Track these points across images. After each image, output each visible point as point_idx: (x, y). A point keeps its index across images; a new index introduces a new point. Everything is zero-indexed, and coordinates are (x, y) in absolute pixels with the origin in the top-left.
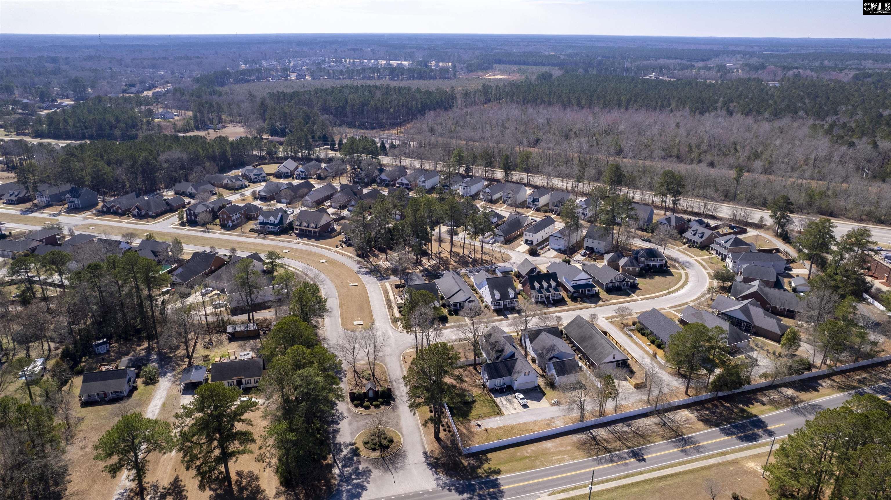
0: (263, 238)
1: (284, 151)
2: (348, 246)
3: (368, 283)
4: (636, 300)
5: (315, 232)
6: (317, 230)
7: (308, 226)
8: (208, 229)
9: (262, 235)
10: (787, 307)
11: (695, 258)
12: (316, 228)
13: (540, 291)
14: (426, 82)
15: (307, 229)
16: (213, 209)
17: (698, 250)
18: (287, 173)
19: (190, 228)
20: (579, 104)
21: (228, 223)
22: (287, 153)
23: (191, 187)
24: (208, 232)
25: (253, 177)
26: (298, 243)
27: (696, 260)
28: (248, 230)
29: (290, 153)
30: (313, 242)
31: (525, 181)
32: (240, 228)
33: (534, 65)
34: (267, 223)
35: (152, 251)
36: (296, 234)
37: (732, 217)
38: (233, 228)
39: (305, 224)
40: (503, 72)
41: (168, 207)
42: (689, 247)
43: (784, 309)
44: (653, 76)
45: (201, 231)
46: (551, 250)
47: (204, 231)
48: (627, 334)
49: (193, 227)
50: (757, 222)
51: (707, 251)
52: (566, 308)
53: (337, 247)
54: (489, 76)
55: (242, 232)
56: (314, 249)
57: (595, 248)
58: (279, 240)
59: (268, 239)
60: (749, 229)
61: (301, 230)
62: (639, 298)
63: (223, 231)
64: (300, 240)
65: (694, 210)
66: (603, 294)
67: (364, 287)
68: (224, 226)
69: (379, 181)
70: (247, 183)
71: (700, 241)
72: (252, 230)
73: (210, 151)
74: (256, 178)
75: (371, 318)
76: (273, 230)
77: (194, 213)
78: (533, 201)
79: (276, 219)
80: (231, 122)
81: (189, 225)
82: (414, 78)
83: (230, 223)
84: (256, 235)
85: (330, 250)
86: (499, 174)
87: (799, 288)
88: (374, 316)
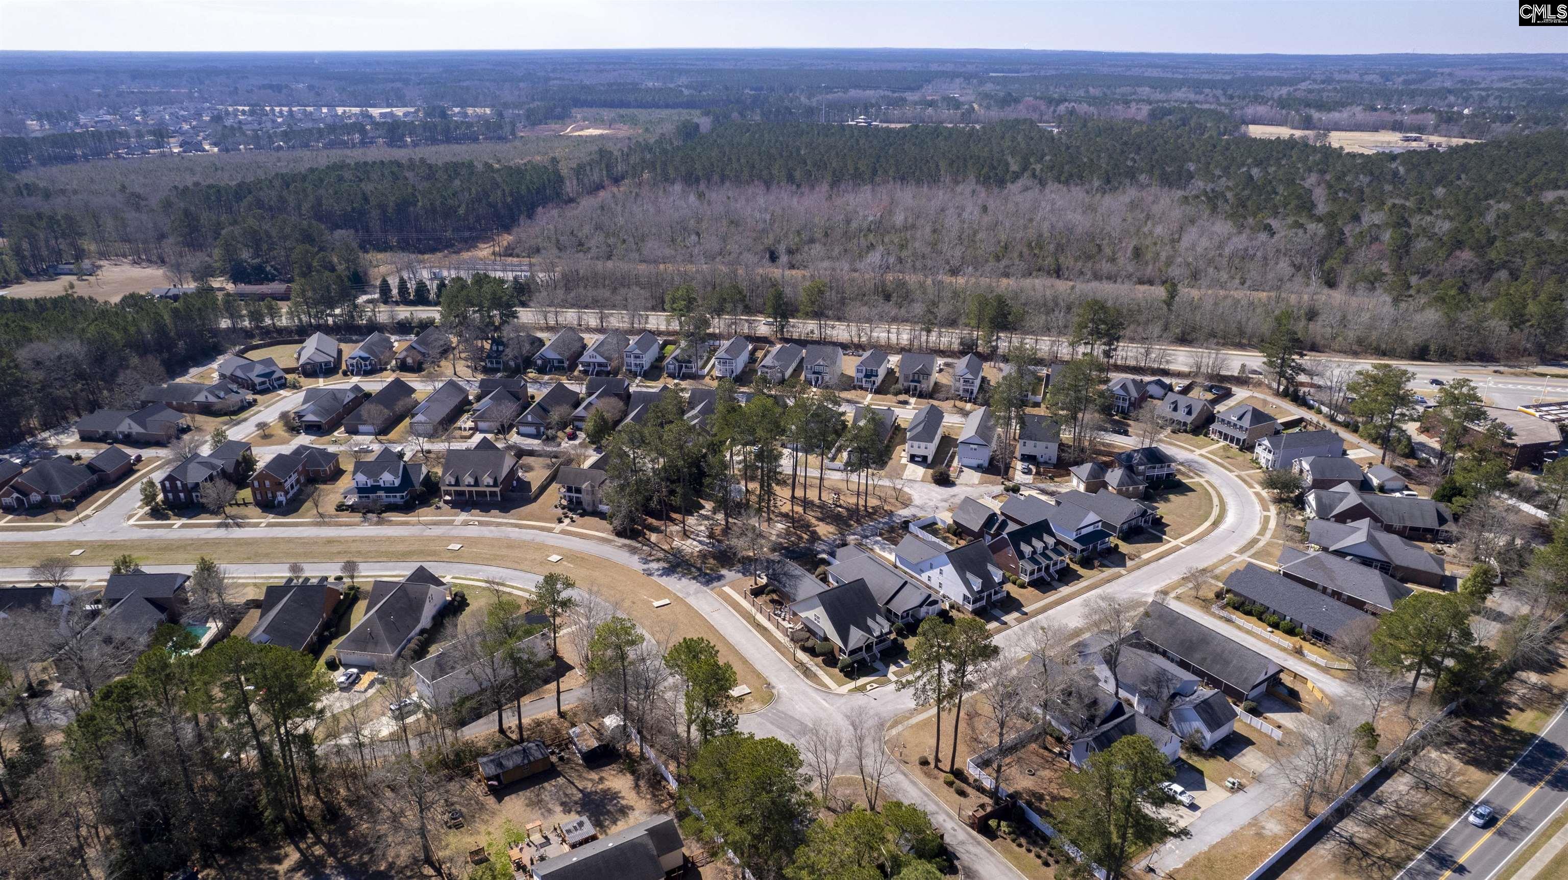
0: (378, 523)
1: (291, 313)
2: (582, 515)
3: (688, 594)
4: (1177, 548)
5: (493, 494)
6: (497, 489)
7: (477, 483)
8: (232, 518)
9: (373, 517)
10: (1409, 524)
11: (1198, 452)
12: (495, 485)
13: (1033, 560)
14: (464, 147)
15: (474, 489)
16: (223, 470)
17: (1190, 436)
18: (327, 363)
19: (184, 521)
20: (791, 179)
21: (274, 497)
22: (300, 320)
23: (128, 421)
24: (239, 525)
25: (258, 380)
26: (466, 523)
27: (1201, 455)
28: (331, 510)
29: (305, 318)
30: (495, 517)
31: (816, 336)
32: (308, 504)
33: (639, 107)
34: (375, 489)
35: (149, 600)
36: (446, 502)
37: (1194, 369)
38: (291, 507)
39: (468, 479)
40: (596, 122)
41: (95, 477)
42: (1174, 432)
43: (1405, 527)
44: (861, 120)
45: (219, 526)
46: (964, 469)
47: (227, 526)
48: (1221, 618)
49: (190, 518)
50: (1236, 374)
51: (1206, 435)
52: (1083, 584)
53: (560, 521)
54: (573, 130)
55: (321, 515)
56: (514, 533)
57: (1039, 456)
58: (419, 523)
59: (390, 523)
60: (1234, 389)
61: (460, 494)
62: (1178, 542)
63: (271, 519)
64: (463, 516)
65: (1128, 362)
66: (1124, 548)
67: (689, 607)
68: (267, 506)
69: (539, 362)
70: (250, 397)
71: (1189, 419)
72: (341, 508)
73: (132, 330)
74: (263, 383)
75: (759, 675)
76: (392, 500)
77: (184, 485)
78: (867, 376)
79: (396, 476)
80: (103, 255)
81: (180, 515)
82: (434, 141)
83: (281, 497)
84: (357, 518)
85: (550, 530)
86: (763, 327)
87: (1389, 485)
88: (758, 667)
